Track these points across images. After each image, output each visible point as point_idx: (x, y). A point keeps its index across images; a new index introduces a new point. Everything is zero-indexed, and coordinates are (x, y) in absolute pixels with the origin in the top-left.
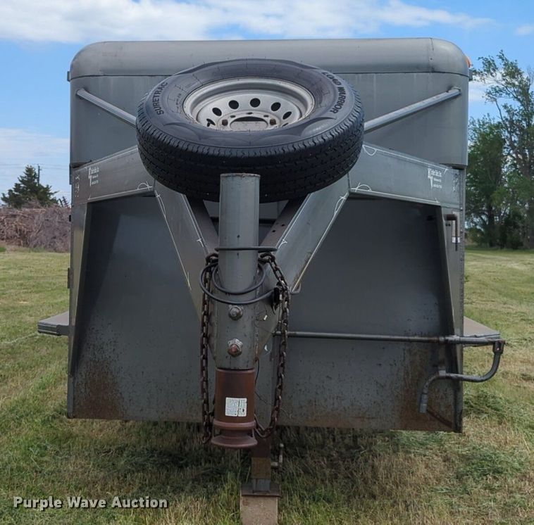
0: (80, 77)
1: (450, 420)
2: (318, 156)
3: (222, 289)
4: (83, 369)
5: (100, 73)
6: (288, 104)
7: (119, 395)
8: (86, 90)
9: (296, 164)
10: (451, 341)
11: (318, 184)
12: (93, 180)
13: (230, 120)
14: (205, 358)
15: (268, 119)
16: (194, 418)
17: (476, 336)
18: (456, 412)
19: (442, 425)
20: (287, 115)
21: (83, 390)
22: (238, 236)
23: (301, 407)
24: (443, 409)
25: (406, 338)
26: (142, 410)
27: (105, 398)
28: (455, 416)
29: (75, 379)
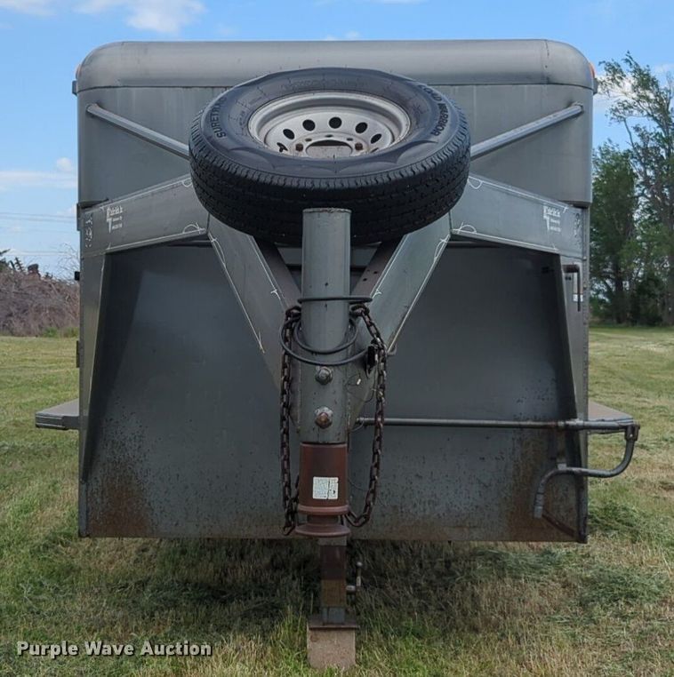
0: (92, 89)
1: (571, 527)
2: (417, 188)
3: (306, 347)
4: (99, 473)
5: (119, 84)
6: (376, 125)
7: (146, 505)
8: (100, 105)
9: (391, 197)
10: (573, 426)
11: (417, 223)
12: (113, 223)
13: (305, 145)
14: (286, 432)
15: (352, 144)
16: (246, 533)
17: (603, 420)
18: (579, 516)
19: (561, 534)
20: (376, 138)
21: (99, 500)
22: (327, 284)
23: (383, 516)
24: (563, 513)
25: (516, 423)
26: (177, 524)
27: (129, 509)
28: (578, 521)
29: (88, 485)
